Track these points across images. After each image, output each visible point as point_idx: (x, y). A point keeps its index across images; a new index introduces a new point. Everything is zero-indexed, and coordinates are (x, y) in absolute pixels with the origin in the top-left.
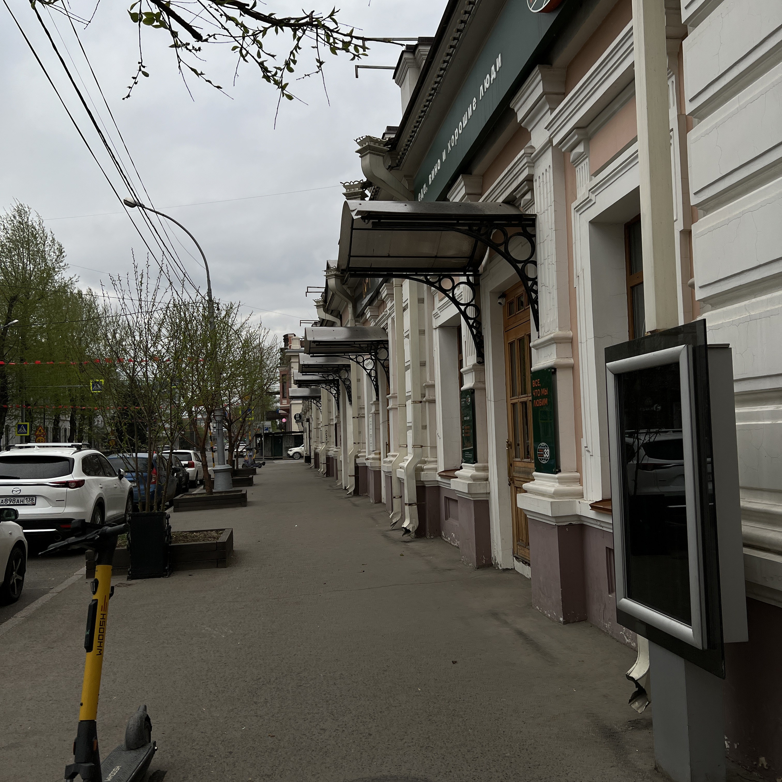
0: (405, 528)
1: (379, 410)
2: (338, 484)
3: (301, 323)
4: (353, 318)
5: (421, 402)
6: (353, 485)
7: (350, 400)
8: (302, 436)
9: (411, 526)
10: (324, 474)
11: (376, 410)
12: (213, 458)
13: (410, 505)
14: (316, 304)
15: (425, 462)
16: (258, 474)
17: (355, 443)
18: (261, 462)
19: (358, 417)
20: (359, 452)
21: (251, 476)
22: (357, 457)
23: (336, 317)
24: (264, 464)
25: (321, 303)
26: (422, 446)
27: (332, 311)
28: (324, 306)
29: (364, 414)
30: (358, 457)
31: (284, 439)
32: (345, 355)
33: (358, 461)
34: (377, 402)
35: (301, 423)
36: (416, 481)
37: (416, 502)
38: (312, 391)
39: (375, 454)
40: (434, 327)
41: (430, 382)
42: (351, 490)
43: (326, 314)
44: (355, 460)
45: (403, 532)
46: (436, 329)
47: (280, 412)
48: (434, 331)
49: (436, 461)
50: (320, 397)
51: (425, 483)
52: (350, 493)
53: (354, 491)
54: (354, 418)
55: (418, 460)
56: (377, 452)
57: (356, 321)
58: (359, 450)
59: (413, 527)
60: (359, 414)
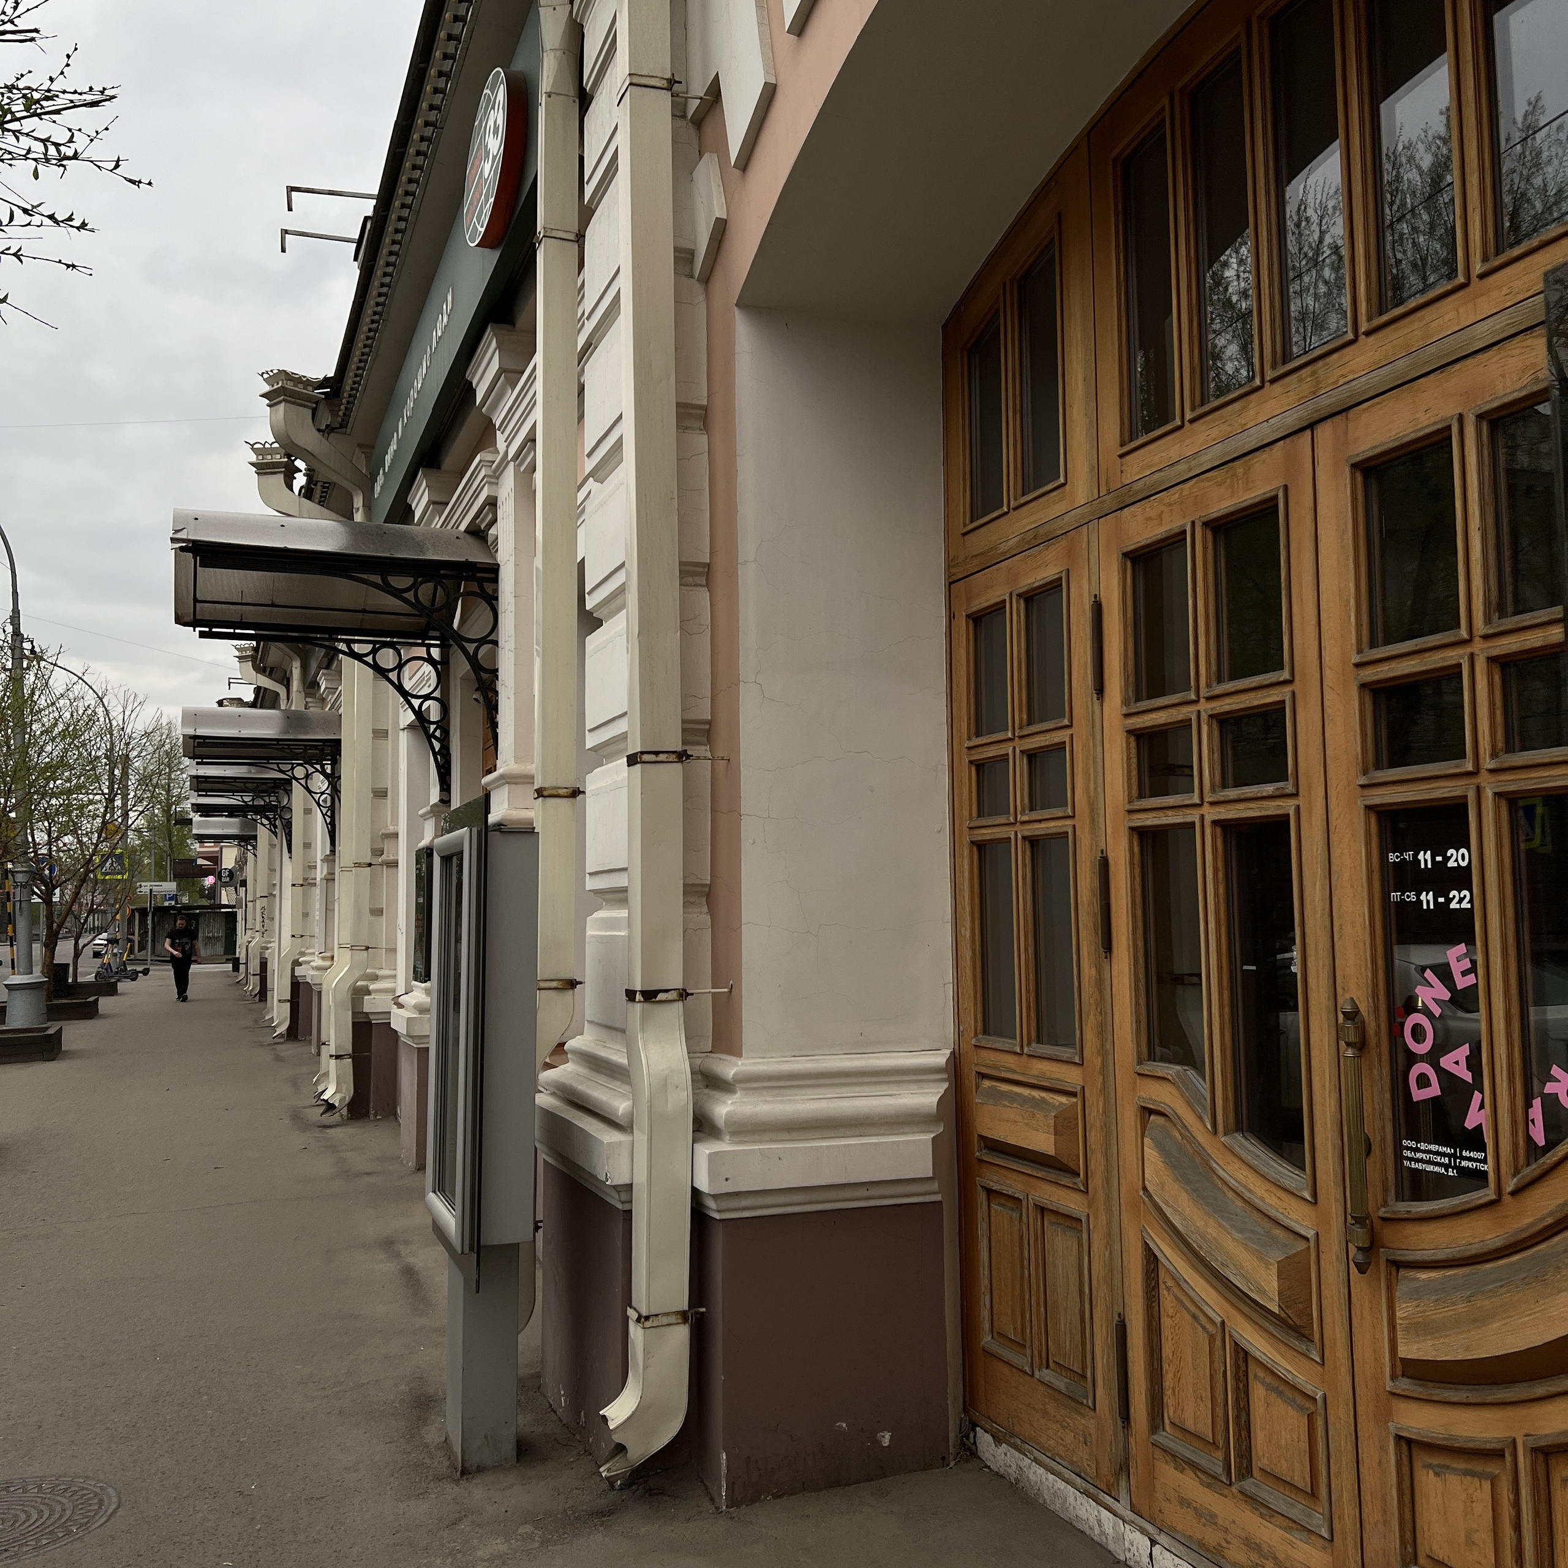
0: (326, 1101)
1: (334, 874)
2: (267, 1018)
3: (230, 683)
4: (301, 689)
5: (370, 865)
6: (286, 1018)
7: (290, 850)
8: (234, 914)
9: (338, 1097)
10: (256, 995)
11: (329, 873)
12: (13, 960)
13: (337, 1057)
14: (237, 654)
15: (375, 978)
16: (121, 994)
17: (293, 936)
18: (140, 968)
19: (302, 885)
20: (303, 954)
21: (92, 999)
22: (296, 963)
23: (281, 683)
24: (146, 972)
25: (249, 653)
26: (367, 948)
27: (272, 669)
28: (253, 659)
29: (315, 879)
30: (300, 964)
31: (201, 920)
32: (268, 763)
33: (299, 971)
34: (331, 858)
35: (233, 888)
36: (353, 1013)
37: (351, 1051)
38: (244, 826)
39: (323, 958)
40: (402, 727)
41: (391, 829)
42: (283, 1029)
43: (259, 675)
44: (293, 970)
45: (322, 1109)
46: (404, 729)
47: (200, 862)
48: (401, 733)
49: (395, 976)
50: (255, 838)
51: (371, 1017)
52: (281, 1035)
53: (288, 1029)
54: (293, 885)
55: (357, 973)
56: (328, 954)
57: (307, 695)
58: (303, 950)
59: (341, 1100)
60: (305, 879)
